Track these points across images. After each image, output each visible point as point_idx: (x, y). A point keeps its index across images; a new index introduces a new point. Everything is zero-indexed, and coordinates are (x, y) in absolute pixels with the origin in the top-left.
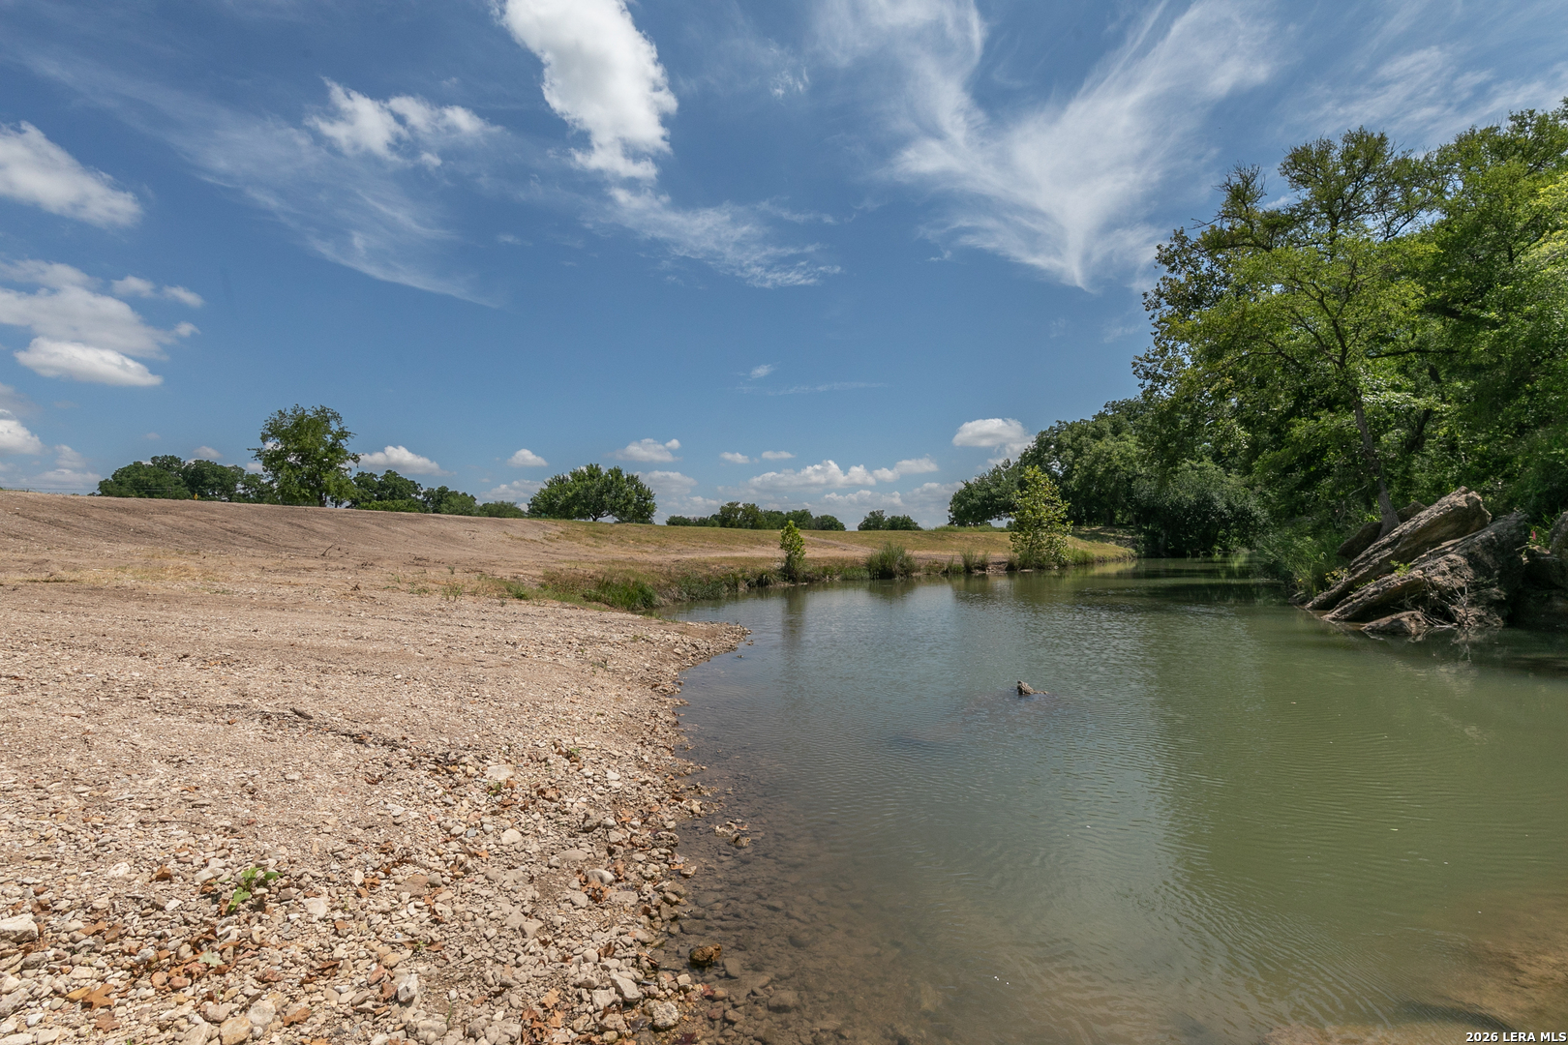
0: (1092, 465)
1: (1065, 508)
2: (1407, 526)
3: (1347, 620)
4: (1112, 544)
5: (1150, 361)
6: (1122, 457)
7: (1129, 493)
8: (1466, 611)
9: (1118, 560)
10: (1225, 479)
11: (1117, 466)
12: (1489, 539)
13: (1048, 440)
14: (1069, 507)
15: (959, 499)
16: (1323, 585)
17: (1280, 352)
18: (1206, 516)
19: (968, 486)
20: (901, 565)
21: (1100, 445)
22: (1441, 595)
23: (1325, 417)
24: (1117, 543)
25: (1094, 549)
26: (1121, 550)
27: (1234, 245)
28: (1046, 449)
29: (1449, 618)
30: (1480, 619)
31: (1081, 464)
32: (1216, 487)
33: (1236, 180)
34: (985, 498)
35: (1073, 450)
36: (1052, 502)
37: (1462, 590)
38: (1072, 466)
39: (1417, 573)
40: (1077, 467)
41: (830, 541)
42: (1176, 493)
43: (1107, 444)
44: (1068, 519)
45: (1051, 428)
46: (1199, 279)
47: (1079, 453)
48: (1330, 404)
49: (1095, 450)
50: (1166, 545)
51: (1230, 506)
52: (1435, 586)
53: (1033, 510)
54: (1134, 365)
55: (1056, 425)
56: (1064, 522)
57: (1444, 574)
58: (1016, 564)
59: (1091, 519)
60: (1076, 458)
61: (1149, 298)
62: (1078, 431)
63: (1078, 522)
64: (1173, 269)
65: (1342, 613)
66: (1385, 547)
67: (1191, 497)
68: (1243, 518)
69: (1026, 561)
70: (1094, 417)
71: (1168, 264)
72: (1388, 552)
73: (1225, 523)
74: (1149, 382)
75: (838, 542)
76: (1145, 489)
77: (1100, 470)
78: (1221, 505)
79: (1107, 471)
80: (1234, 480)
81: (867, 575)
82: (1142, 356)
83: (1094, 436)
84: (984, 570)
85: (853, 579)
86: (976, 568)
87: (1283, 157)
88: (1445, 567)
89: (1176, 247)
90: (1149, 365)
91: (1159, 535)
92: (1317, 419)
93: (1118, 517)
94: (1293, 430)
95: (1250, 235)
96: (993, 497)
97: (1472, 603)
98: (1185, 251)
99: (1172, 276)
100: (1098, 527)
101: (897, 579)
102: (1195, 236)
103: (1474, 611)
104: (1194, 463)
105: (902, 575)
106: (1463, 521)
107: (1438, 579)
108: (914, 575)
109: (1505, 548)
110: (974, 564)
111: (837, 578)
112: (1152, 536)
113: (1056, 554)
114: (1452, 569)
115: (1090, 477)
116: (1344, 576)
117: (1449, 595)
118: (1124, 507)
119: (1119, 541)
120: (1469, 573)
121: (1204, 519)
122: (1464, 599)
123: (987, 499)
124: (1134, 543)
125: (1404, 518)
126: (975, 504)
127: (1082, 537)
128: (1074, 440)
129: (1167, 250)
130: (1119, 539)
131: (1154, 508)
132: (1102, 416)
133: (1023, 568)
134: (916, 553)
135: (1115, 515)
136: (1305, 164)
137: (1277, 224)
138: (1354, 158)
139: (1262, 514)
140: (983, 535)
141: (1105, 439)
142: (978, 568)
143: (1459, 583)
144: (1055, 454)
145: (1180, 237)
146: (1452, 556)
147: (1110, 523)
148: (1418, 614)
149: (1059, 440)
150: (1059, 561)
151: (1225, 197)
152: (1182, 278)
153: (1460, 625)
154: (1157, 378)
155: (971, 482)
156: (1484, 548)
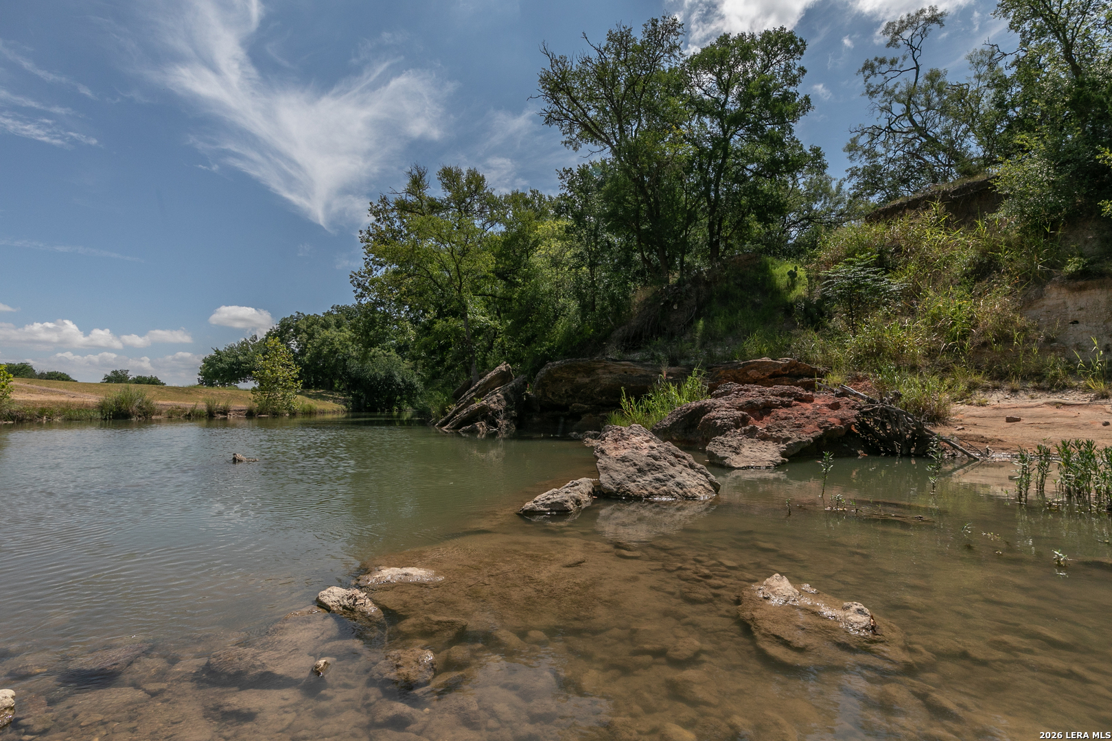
0: (320, 346)
1: (297, 370)
2: (482, 380)
3: (453, 429)
4: (331, 402)
5: (361, 277)
6: (341, 343)
7: (345, 368)
8: (502, 422)
9: (334, 412)
10: (402, 364)
11: (337, 349)
12: (512, 387)
13: (289, 325)
14: (301, 370)
15: (209, 362)
16: (444, 413)
17: (431, 277)
18: (390, 386)
19: (218, 352)
20: (140, 407)
21: (327, 333)
22: (493, 414)
23: (451, 319)
24: (334, 402)
25: (318, 405)
26: (336, 406)
27: (412, 212)
28: (287, 332)
29: (495, 425)
30: (507, 426)
31: (312, 344)
32: (396, 368)
33: (415, 172)
34: (233, 364)
35: (308, 334)
36: (288, 366)
37: (501, 411)
38: (306, 345)
39: (484, 402)
40: (309, 346)
41: (55, 389)
42: (374, 370)
43: (331, 333)
44: (299, 379)
45: (292, 316)
46: (393, 231)
47: (311, 336)
48: (454, 313)
49: (323, 336)
50: (365, 404)
51: (403, 381)
52: (491, 409)
53: (271, 370)
54: (351, 277)
55: (296, 315)
56: (296, 381)
57: (495, 403)
58: (255, 411)
59: (317, 385)
60: (309, 339)
61: (363, 234)
62: (313, 321)
63: (307, 386)
64: (378, 220)
65: (451, 425)
66: (472, 392)
67: (382, 373)
68: (410, 388)
69: (263, 408)
70: (324, 314)
71: (376, 216)
72: (474, 394)
73: (400, 391)
74: (360, 290)
75: (65, 391)
76: (354, 366)
77: (325, 350)
78: (399, 380)
79: (330, 351)
80: (407, 364)
81: (99, 415)
82: (357, 272)
83: (322, 326)
84: (226, 414)
85: (79, 420)
86: (218, 413)
87: (439, 169)
88: (495, 401)
89: (381, 207)
90: (361, 279)
91: (361, 397)
92: (447, 321)
93: (336, 385)
94: (435, 325)
95: (420, 208)
96: (240, 363)
97: (505, 418)
98: (386, 211)
99: (378, 224)
100: (322, 391)
101: (134, 419)
102: (392, 199)
103: (505, 422)
104: (385, 352)
105: (140, 416)
106: (504, 378)
107: (492, 405)
108: (154, 417)
109: (518, 391)
110: (216, 409)
111: (58, 420)
112: (357, 398)
113: (288, 404)
114: (498, 401)
115: (318, 355)
116: (454, 407)
117: (496, 413)
118: (341, 379)
119: (335, 400)
120: (504, 403)
121: (388, 388)
122: (502, 416)
123: (235, 364)
124: (345, 402)
125: (481, 378)
126: (223, 368)
127: (310, 396)
128: (308, 327)
129: (376, 207)
130: (335, 398)
131: (360, 379)
132: (329, 314)
133: (260, 414)
134: (160, 402)
135: (334, 384)
136: (449, 177)
137: (435, 207)
138: (471, 183)
139: (419, 385)
140: (228, 392)
141: (330, 329)
142: (221, 413)
143: (500, 408)
144: (293, 336)
145: (384, 200)
146: (498, 394)
147: (330, 388)
148: (484, 424)
149: (297, 326)
150: (290, 409)
151: (408, 181)
152: (384, 227)
153: (499, 429)
154: (366, 289)
155: (221, 349)
156: (511, 391)
